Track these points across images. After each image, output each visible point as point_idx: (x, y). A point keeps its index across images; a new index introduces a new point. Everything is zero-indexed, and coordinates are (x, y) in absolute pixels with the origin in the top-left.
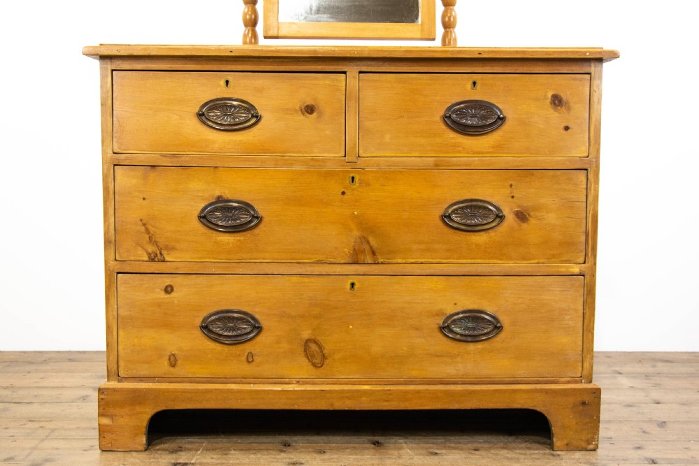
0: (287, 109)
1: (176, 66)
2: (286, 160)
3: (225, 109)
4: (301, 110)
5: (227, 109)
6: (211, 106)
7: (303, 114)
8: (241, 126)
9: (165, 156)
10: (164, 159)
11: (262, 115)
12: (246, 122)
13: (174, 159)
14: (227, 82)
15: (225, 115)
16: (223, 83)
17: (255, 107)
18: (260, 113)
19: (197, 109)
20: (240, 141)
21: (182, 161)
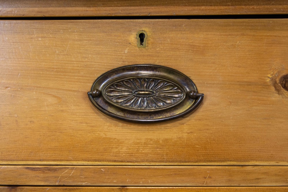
0: (249, 84)
1: (50, 9)
2: (248, 173)
3: (138, 84)
4: (275, 84)
5: (142, 86)
6: (114, 80)
7: (278, 91)
8: (168, 115)
9: (33, 169)
10: (32, 174)
11: (205, 93)
12: (176, 108)
13: (51, 174)
14: (142, 37)
15: (139, 96)
16: (133, 38)
17: (191, 81)
18: (201, 90)
19: (88, 87)
20: (166, 140)
21: (62, 177)
